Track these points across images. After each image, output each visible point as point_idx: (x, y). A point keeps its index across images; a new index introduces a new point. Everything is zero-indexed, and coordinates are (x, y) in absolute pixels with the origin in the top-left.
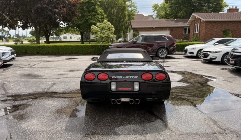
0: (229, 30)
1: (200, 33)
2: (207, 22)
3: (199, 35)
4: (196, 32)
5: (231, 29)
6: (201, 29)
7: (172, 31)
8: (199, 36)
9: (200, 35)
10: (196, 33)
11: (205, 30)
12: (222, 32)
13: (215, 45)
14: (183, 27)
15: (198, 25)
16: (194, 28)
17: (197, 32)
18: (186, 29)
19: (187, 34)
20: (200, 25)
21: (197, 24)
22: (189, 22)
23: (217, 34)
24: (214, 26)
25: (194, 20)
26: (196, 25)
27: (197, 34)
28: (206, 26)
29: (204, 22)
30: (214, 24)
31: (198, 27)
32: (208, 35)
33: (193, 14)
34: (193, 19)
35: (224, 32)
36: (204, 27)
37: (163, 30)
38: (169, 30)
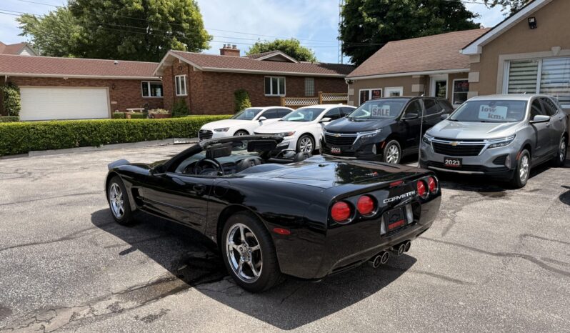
0: (243, 91)
1: (192, 96)
2: (205, 73)
3: (190, 100)
4: (178, 93)
5: (247, 89)
6: (192, 87)
7: (113, 89)
8: (191, 102)
9: (192, 100)
10: (181, 95)
11: (204, 89)
12: (234, 95)
13: (260, 121)
14: (139, 81)
15: (182, 77)
16: (174, 83)
17: (183, 93)
18: (145, 85)
19: (150, 96)
20: (188, 78)
21: (180, 76)
22: (158, 71)
23: (226, 99)
24: (218, 82)
25: (172, 67)
26: (177, 78)
27: (184, 98)
28: (204, 81)
29: (199, 71)
30: (217, 78)
31: (182, 82)
32: (210, 101)
33: (170, 53)
34: (170, 65)
35: (236, 94)
36: (199, 84)
37: (92, 86)
38: (106, 86)
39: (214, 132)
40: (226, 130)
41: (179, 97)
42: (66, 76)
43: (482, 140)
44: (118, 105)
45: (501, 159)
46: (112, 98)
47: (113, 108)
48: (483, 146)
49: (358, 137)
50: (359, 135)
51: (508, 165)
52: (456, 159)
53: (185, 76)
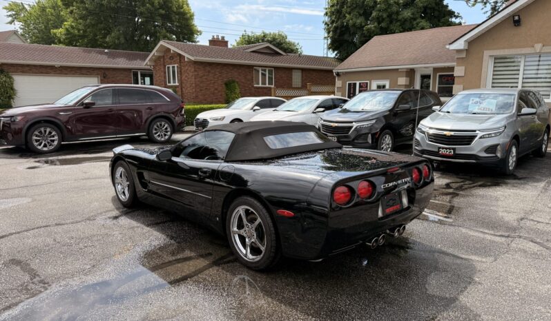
0: (234, 81)
1: (184, 85)
2: (195, 63)
3: (182, 89)
4: (169, 82)
5: (237, 80)
6: (184, 77)
7: (104, 77)
8: (182, 91)
9: (184, 90)
10: (172, 84)
11: (195, 78)
12: (224, 86)
13: (254, 111)
14: (129, 70)
15: (173, 67)
16: (165, 73)
17: (174, 82)
18: (136, 75)
20: (180, 69)
21: (171, 66)
22: (149, 60)
23: (216, 89)
24: (209, 72)
25: (164, 56)
26: (168, 68)
27: (175, 87)
28: (195, 71)
29: (190, 61)
30: (208, 68)
31: (174, 71)
32: (201, 90)
33: (162, 43)
34: (161, 54)
35: (226, 84)
36: (191, 74)
37: (83, 74)
38: (98, 74)
39: (209, 120)
40: (222, 119)
41: (170, 86)
42: (57, 64)
43: (475, 131)
45: (492, 149)
48: (476, 136)
49: (354, 127)
50: (355, 125)
51: (499, 155)
52: (450, 149)
53: (176, 65)
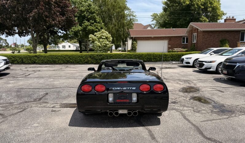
0: (225, 40)
1: (198, 43)
2: (204, 32)
3: (197, 44)
4: (193, 42)
6: (198, 39)
7: (170, 40)
9: (198, 45)
10: (194, 42)
11: (203, 39)
12: (219, 42)
14: (181, 36)
16: (192, 37)
18: (184, 39)
19: (185, 43)
20: (197, 35)
22: (187, 32)
23: (215, 44)
24: (211, 36)
25: (192, 30)
26: (194, 35)
27: (195, 43)
28: (203, 35)
29: (201, 31)
30: (211, 34)
31: (195, 36)
32: (205, 45)
33: (191, 24)
36: (201, 37)
37: (162, 39)
38: (167, 39)
39: (185, 59)
40: (190, 58)
41: (193, 43)
42: (153, 36)
44: (171, 47)
46: (169, 44)
47: (169, 48)
49: (237, 66)
50: (238, 65)
53: (196, 34)
